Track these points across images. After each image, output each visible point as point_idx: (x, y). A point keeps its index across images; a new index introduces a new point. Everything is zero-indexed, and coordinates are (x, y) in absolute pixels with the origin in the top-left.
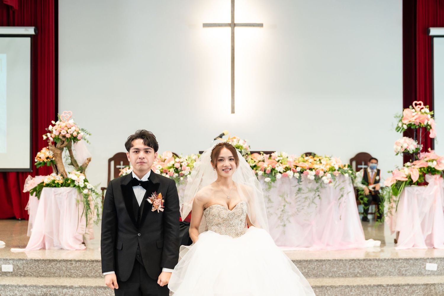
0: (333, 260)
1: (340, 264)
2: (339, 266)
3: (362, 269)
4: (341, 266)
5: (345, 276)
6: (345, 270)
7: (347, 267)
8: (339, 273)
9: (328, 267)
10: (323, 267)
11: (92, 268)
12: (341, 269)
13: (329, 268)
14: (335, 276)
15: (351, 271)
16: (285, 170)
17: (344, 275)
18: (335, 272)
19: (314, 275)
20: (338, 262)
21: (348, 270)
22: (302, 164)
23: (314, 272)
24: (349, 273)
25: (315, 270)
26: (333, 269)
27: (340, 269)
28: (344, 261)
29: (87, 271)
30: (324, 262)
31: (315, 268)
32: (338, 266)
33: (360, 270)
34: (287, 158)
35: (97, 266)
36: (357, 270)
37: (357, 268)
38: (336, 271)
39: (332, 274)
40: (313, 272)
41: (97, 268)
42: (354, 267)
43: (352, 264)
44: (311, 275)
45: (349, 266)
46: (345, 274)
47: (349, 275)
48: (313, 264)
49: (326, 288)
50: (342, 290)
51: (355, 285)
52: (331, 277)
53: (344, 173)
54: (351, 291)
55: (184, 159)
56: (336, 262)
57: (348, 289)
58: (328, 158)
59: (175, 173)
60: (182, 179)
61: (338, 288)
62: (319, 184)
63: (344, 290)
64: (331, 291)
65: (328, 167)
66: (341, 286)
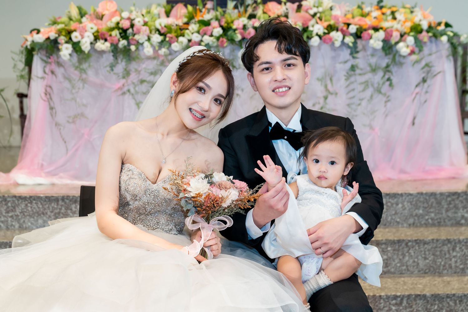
0: (418, 193)
1: (429, 201)
2: (428, 206)
4: (432, 205)
5: (437, 224)
6: (438, 213)
7: (443, 207)
8: (427, 217)
9: (408, 206)
10: (398, 207)
12: (432, 210)
13: (409, 209)
15: (450, 214)
16: (326, 31)
17: (436, 222)
18: (419, 216)
20: (427, 198)
21: (444, 212)
22: (360, 20)
24: (445, 217)
26: (417, 211)
27: (429, 211)
30: (401, 198)
34: (331, 9)
36: (461, 212)
37: (461, 208)
38: (421, 215)
39: (415, 220)
42: (456, 207)
43: (452, 202)
45: (447, 204)
46: (439, 220)
47: (445, 222)
49: (407, 244)
50: (436, 247)
51: (461, 238)
52: (412, 225)
53: (439, 35)
54: (454, 250)
55: (137, 12)
56: (423, 198)
57: (449, 245)
58: (409, 9)
59: (121, 39)
60: (133, 48)
61: (430, 244)
62: (391, 56)
63: (440, 247)
64: (416, 249)
65: (409, 24)
66: (435, 241)
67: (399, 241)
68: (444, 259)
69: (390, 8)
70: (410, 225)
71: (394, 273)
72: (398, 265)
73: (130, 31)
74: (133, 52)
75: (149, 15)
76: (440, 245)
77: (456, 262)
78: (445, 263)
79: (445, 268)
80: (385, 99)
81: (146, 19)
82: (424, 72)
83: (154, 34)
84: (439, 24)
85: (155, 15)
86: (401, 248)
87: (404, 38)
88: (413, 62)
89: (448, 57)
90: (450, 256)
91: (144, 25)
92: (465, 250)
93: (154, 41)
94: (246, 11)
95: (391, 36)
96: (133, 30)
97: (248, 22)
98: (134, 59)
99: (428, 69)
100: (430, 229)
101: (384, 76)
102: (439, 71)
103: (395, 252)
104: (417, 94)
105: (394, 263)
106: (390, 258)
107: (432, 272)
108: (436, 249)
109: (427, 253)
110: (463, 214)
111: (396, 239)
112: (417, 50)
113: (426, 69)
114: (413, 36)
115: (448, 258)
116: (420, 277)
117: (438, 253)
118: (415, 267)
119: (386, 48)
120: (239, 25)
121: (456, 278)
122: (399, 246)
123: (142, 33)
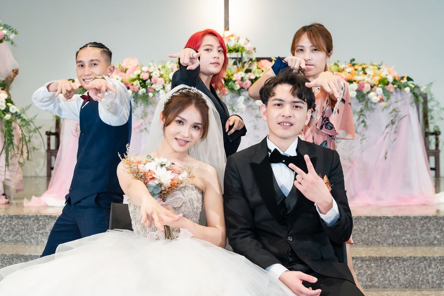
0: (395, 217)
1: (405, 223)
3: (441, 233)
4: (407, 227)
5: (413, 244)
6: (413, 234)
7: (417, 229)
8: (404, 238)
9: (387, 228)
10: (377, 229)
11: (10, 228)
13: (388, 231)
14: (397, 244)
15: (423, 235)
17: (412, 242)
18: (397, 237)
19: (363, 241)
20: (403, 221)
21: (418, 233)
23: (363, 237)
24: (420, 238)
25: (366, 234)
26: (394, 232)
27: (405, 232)
28: (413, 219)
29: (2, 233)
30: (380, 221)
31: (364, 230)
32: (403, 228)
33: (438, 234)
35: (18, 225)
36: (433, 234)
37: (433, 230)
38: (399, 236)
39: (393, 240)
40: (361, 236)
41: (17, 228)
42: (428, 229)
43: (425, 225)
44: (358, 241)
45: (421, 227)
46: (415, 241)
47: (419, 242)
48: (362, 224)
49: (388, 261)
50: (414, 264)
51: (435, 256)
52: (391, 245)
53: (403, 87)
54: (430, 266)
55: (155, 67)
56: (400, 221)
57: (425, 262)
58: (377, 66)
59: (141, 88)
60: (151, 95)
61: (409, 261)
62: (364, 103)
63: (417, 264)
64: (396, 266)
65: (377, 78)
66: (412, 258)
67: (381, 258)
68: (421, 274)
69: (361, 65)
70: (389, 245)
71: (378, 287)
72: (382, 280)
73: (149, 81)
74: (151, 97)
75: (164, 69)
76: (417, 262)
77: (433, 277)
78: (423, 278)
79: (423, 283)
80: (360, 138)
81: (162, 72)
82: (392, 116)
83: (168, 84)
84: (402, 78)
85: (169, 69)
86: (383, 264)
87: (373, 89)
88: (383, 108)
89: (411, 104)
90: (427, 272)
91: (160, 77)
92: (439, 267)
93: (168, 90)
94: (243, 67)
95: (363, 87)
96: (151, 81)
97: (245, 76)
98: (151, 103)
99: (396, 113)
100: (407, 248)
101: (359, 119)
102: (404, 115)
103: (377, 268)
104: (387, 133)
105: (377, 278)
106: (374, 273)
107: (412, 286)
108: (414, 265)
109: (406, 269)
110: (435, 235)
111: (378, 256)
112: (385, 98)
113: (394, 113)
114: (381, 87)
115: (426, 274)
116: (401, 291)
117: (416, 269)
118: (397, 282)
119: (360, 97)
120: (237, 77)
121: (434, 292)
122: (381, 264)
123: (158, 83)
